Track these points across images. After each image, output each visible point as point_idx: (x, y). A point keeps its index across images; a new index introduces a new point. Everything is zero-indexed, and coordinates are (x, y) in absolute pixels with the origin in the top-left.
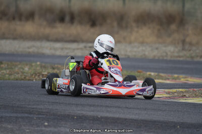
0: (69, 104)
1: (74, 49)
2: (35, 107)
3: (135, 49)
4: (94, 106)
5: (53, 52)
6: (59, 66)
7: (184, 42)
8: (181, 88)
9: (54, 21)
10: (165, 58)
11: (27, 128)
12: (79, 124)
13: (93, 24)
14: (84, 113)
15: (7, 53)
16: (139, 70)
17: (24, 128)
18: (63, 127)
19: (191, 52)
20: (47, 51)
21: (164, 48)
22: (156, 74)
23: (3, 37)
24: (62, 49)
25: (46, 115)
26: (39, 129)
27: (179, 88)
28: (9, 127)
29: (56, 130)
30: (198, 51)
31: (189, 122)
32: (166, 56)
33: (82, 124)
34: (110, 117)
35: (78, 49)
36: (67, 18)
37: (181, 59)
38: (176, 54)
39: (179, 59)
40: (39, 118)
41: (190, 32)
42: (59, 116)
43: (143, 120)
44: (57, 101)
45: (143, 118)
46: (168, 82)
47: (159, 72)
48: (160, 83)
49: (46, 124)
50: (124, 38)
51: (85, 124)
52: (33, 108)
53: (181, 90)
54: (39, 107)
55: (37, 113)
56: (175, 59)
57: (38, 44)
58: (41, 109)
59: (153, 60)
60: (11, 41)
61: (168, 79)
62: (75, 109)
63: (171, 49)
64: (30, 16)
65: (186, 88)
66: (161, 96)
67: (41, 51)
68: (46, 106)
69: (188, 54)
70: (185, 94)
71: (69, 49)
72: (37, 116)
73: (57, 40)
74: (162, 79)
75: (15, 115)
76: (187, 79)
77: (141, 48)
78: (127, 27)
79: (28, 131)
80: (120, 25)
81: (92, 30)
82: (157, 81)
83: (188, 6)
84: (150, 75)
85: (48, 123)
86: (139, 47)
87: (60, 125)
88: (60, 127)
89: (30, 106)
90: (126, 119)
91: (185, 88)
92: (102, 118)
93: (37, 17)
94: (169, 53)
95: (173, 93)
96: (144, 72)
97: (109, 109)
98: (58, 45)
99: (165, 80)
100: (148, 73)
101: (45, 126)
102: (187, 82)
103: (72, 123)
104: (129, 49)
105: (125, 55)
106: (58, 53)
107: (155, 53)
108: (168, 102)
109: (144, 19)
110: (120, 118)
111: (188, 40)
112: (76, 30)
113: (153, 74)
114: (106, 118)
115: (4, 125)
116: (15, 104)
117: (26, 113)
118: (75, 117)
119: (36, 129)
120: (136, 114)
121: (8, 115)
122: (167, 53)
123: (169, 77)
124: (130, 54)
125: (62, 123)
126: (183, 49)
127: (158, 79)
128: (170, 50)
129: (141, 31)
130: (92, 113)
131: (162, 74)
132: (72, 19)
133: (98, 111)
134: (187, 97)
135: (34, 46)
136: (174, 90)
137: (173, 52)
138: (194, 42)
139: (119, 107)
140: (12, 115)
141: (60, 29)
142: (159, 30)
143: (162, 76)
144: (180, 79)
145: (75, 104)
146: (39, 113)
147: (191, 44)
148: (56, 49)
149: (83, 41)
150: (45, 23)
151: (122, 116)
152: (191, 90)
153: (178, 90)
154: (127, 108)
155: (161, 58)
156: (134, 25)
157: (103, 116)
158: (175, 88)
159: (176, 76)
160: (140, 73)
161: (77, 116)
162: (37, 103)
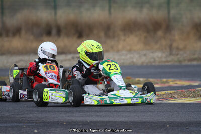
0: (58, 111)
2: (24, 116)
3: (123, 57)
4: (83, 111)
7: (171, 47)
9: (41, 35)
10: (153, 64)
13: (80, 36)
14: (74, 119)
16: (128, 77)
18: (53, 133)
19: (179, 56)
21: (151, 55)
22: (145, 79)
25: (36, 123)
27: (168, 90)
30: (185, 55)
31: (178, 121)
32: (154, 62)
34: (100, 121)
35: (66, 60)
36: (54, 31)
37: (170, 64)
38: (164, 59)
39: (167, 64)
40: (29, 127)
41: (177, 37)
42: (48, 123)
43: (131, 122)
46: (157, 86)
47: (148, 78)
49: (36, 131)
50: (112, 47)
52: (22, 118)
53: (169, 92)
54: (28, 116)
55: (26, 122)
56: (163, 64)
58: (30, 118)
59: (142, 67)
62: (64, 116)
63: (158, 54)
64: (17, 31)
65: (175, 90)
68: (35, 114)
69: (175, 58)
70: (174, 95)
75: (5, 125)
76: (176, 82)
77: (129, 56)
78: (113, 37)
83: (173, 12)
84: (139, 80)
86: (126, 55)
87: (50, 132)
89: (19, 116)
90: (116, 122)
91: (173, 90)
92: (91, 122)
93: (23, 32)
94: (157, 59)
95: (162, 95)
96: (133, 79)
97: (98, 114)
100: (137, 79)
103: (62, 129)
107: (143, 59)
109: (130, 27)
111: (175, 45)
114: (96, 122)
117: (16, 123)
118: (65, 124)
122: (155, 59)
123: (158, 82)
125: (52, 129)
126: (171, 54)
128: (157, 56)
129: (128, 39)
130: (81, 118)
131: (151, 80)
132: (59, 31)
133: (88, 116)
134: (176, 98)
135: (22, 60)
136: (163, 93)
137: (161, 57)
138: (181, 46)
139: (108, 111)
142: (146, 37)
144: (169, 83)
145: (64, 111)
146: (29, 122)
147: (178, 48)
149: (70, 53)
150: (31, 37)
151: (111, 119)
152: (180, 91)
153: (166, 92)
154: (116, 111)
155: (149, 64)
156: (121, 33)
158: (164, 91)
159: (165, 80)
160: (129, 79)
161: (66, 122)
162: (26, 113)
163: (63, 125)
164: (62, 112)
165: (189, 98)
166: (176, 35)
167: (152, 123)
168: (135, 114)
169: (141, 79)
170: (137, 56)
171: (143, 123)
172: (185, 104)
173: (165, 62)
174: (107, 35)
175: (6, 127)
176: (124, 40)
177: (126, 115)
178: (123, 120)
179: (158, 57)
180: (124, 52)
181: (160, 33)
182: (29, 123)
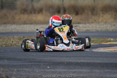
0: (62, 56)
3: (102, 26)
4: (76, 57)
11: (37, 70)
13: (77, 14)
14: (71, 61)
15: (27, 32)
16: (104, 38)
18: (58, 68)
22: (114, 39)
23: (25, 23)
25: (49, 63)
26: (44, 70)
28: (27, 70)
29: (54, 70)
33: (69, 67)
34: (86, 62)
36: (62, 11)
40: (45, 65)
42: (56, 63)
43: (104, 63)
44: (55, 55)
49: (48, 67)
50: (95, 21)
51: (71, 67)
52: (41, 60)
54: (44, 59)
55: (43, 62)
58: (46, 60)
59: (112, 32)
60: (30, 25)
62: (65, 59)
64: (40, 11)
66: (116, 50)
68: (48, 58)
72: (43, 64)
75: (31, 64)
77: (105, 25)
78: (96, 15)
79: (38, 71)
81: (76, 17)
85: (50, 67)
86: (104, 25)
88: (57, 69)
89: (39, 59)
90: (95, 63)
92: (81, 63)
93: (44, 11)
96: (107, 39)
100: (109, 39)
101: (48, 69)
103: (63, 66)
104: (98, 27)
105: (96, 30)
107: (113, 28)
109: (106, 9)
110: (92, 63)
114: (84, 63)
115: (24, 69)
116: (30, 58)
117: (37, 62)
119: (43, 70)
121: (26, 64)
124: (98, 29)
125: (58, 66)
127: (115, 42)
129: (105, 16)
130: (75, 60)
132: (65, 11)
135: (43, 27)
139: (91, 57)
140: (29, 64)
142: (115, 15)
145: (65, 56)
150: (49, 14)
151: (93, 61)
154: (96, 57)
156: (101, 13)
160: (104, 39)
161: (66, 63)
162: (43, 57)
163: (65, 64)
167: (116, 63)
168: (106, 59)
169: (112, 39)
170: (109, 26)
171: (111, 64)
174: (93, 14)
175: (31, 65)
176: (103, 16)
177: (101, 59)
178: (99, 61)
180: (102, 23)
182: (45, 63)
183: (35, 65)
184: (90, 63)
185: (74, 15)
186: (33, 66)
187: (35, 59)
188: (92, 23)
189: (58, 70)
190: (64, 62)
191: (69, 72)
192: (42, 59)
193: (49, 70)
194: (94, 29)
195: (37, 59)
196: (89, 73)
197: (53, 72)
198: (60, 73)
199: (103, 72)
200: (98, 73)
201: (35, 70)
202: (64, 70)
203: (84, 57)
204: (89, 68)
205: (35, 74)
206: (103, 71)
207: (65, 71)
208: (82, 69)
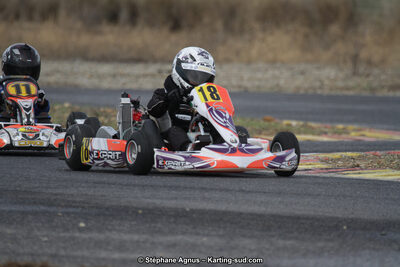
0: (126, 185)
1: (138, 77)
2: (60, 191)
3: (259, 75)
4: (177, 188)
5: (95, 82)
6: (109, 110)
7: (355, 59)
8: (349, 151)
9: (97, 21)
10: (319, 92)
11: (45, 233)
12: (148, 225)
13: (176, 26)
14: (158, 202)
17: (38, 233)
18: (116, 230)
19: (371, 78)
20: (84, 81)
21: (316, 72)
22: (301, 123)
24: (114, 76)
25: (83, 207)
26: (67, 235)
27: (346, 151)
28: (9, 231)
29: (102, 237)
30: (383, 77)
31: (366, 217)
32: (321, 88)
33: (153, 225)
34: (210, 210)
35: (145, 76)
36: (124, 15)
37: (351, 93)
38: (340, 84)
40: (68, 214)
41: (368, 39)
42: (107, 209)
43: (273, 216)
45: (275, 211)
46: (325, 139)
47: (307, 120)
48: (309, 141)
49: (82, 225)
51: (159, 225)
52: (56, 195)
53: (349, 154)
54: (67, 191)
55: (63, 204)
56: (339, 93)
57: (66, 66)
58: (72, 195)
59: (294, 97)
61: (325, 133)
62: (140, 195)
63: (329, 73)
64: (50, 12)
65: (362, 151)
66: (310, 167)
67: (71, 80)
68: (81, 189)
69: (363, 82)
70: (358, 162)
71: (128, 75)
73: (104, 59)
74: (313, 134)
76: (363, 133)
77: (270, 73)
79: (46, 239)
80: (229, 28)
81: (174, 37)
82: (300, 138)
84: (289, 125)
85: (85, 222)
86: (267, 70)
87: (110, 227)
88: (110, 230)
89: (50, 191)
90: (241, 214)
91: (358, 151)
92: (193, 211)
93: (62, 13)
94: (326, 82)
95: (334, 161)
96: (277, 121)
97: (206, 194)
98: (106, 68)
99: (319, 134)
100: (285, 122)
101: (81, 230)
102: (361, 138)
103: (133, 223)
104: (246, 75)
105: (240, 87)
106: (106, 84)
107: (299, 81)
108: (324, 178)
109: (273, 17)
110: (230, 212)
111: (364, 54)
112: (141, 37)
113: (294, 123)
114: (202, 212)
116: (19, 186)
117: (41, 204)
118: (140, 212)
119: (62, 235)
120: (262, 202)
121: (6, 208)
122: (321, 82)
123: (327, 130)
124: (247, 84)
125: (114, 222)
126: (355, 73)
127: (305, 133)
128: (328, 76)
129: (270, 39)
130: (173, 202)
131: (313, 124)
132: (134, 16)
133: (185, 198)
134: (362, 169)
135: (58, 71)
136: (337, 155)
137: (335, 80)
138: (376, 58)
139: (227, 190)
140: (13, 208)
141: (110, 37)
142: (306, 36)
143: (313, 128)
144: (348, 133)
145: (138, 186)
147: (369, 63)
148: (101, 77)
149: (155, 61)
150: (79, 25)
151: (233, 208)
152: (370, 154)
153: (344, 154)
154: (243, 191)
155: (311, 92)
156: (257, 26)
157: (194, 208)
158: (338, 151)
159: (341, 126)
160: (269, 121)
161: (143, 209)
162: (64, 184)
163: (137, 213)
164: (135, 185)
165: (388, 169)
166: (367, 34)
167: (312, 218)
168: (280, 199)
170: (286, 74)
171: (296, 219)
172: (381, 181)
173: (342, 89)
175: (23, 212)
176: (263, 40)
177: (263, 199)
178: (256, 209)
179: (328, 78)
180: (261, 65)
181: (335, 29)
182: (71, 206)
183: (35, 214)
184: (225, 213)
185: (165, 31)
186: (30, 217)
187: (36, 190)
188: (228, 61)
189: (115, 236)
190: (135, 205)
191: (153, 243)
192: (61, 194)
193: (85, 236)
194: (234, 82)
195: (44, 190)
196: (221, 250)
197: (99, 245)
198: (121, 247)
199: (268, 249)
200: (251, 251)
201: (37, 233)
202: (136, 237)
203: (203, 189)
204: (221, 232)
205: (36, 248)
206: (267, 246)
207: (138, 242)
208: (198, 234)
